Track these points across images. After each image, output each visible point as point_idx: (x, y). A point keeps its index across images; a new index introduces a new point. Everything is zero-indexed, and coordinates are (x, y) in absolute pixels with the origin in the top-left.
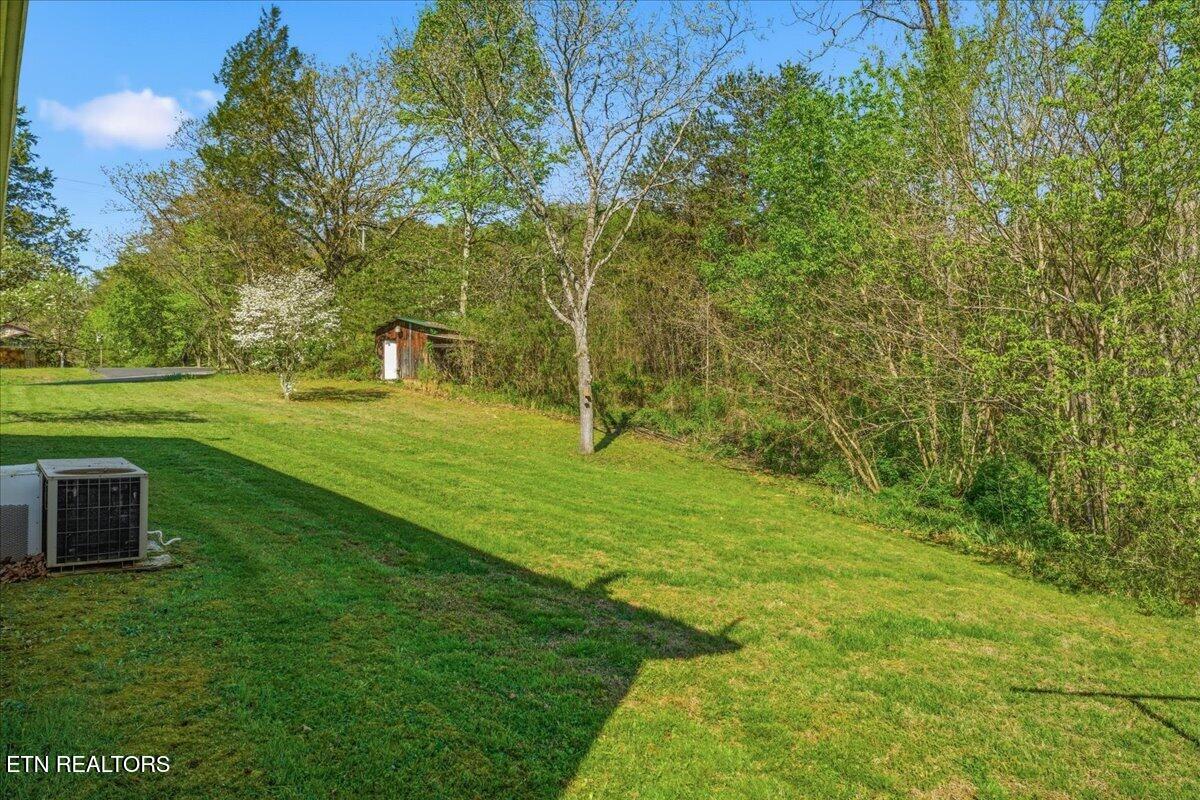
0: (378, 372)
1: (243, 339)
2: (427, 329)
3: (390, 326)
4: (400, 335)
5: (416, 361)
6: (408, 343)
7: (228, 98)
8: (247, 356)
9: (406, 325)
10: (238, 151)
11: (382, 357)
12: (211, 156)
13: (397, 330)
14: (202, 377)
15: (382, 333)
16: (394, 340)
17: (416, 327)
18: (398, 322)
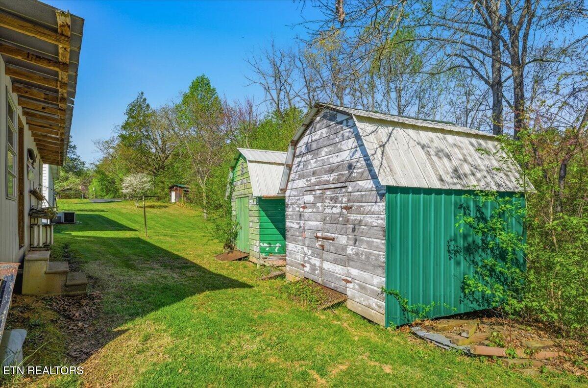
0: (170, 200)
1: (125, 191)
2: (183, 188)
3: (172, 187)
4: (176, 189)
5: (180, 196)
6: (178, 192)
7: (128, 119)
8: (125, 196)
9: (177, 186)
10: (130, 135)
11: (171, 196)
12: (123, 137)
13: (175, 188)
14: (118, 202)
15: (171, 188)
16: (174, 191)
17: (180, 187)
18: (175, 186)
